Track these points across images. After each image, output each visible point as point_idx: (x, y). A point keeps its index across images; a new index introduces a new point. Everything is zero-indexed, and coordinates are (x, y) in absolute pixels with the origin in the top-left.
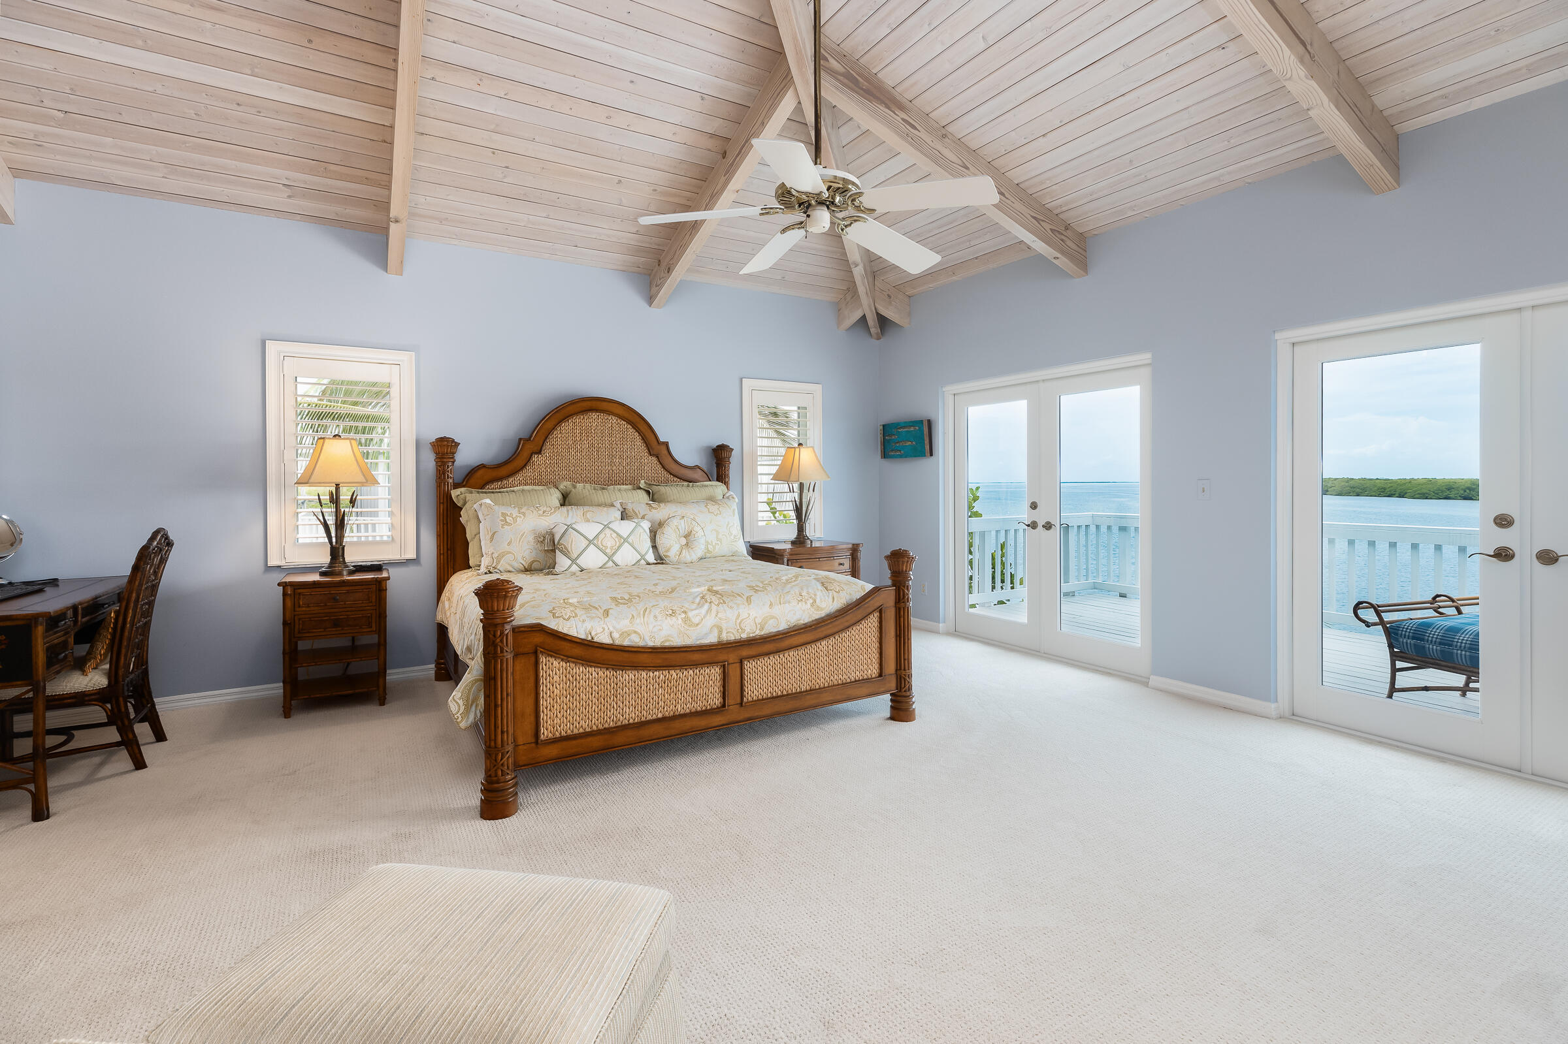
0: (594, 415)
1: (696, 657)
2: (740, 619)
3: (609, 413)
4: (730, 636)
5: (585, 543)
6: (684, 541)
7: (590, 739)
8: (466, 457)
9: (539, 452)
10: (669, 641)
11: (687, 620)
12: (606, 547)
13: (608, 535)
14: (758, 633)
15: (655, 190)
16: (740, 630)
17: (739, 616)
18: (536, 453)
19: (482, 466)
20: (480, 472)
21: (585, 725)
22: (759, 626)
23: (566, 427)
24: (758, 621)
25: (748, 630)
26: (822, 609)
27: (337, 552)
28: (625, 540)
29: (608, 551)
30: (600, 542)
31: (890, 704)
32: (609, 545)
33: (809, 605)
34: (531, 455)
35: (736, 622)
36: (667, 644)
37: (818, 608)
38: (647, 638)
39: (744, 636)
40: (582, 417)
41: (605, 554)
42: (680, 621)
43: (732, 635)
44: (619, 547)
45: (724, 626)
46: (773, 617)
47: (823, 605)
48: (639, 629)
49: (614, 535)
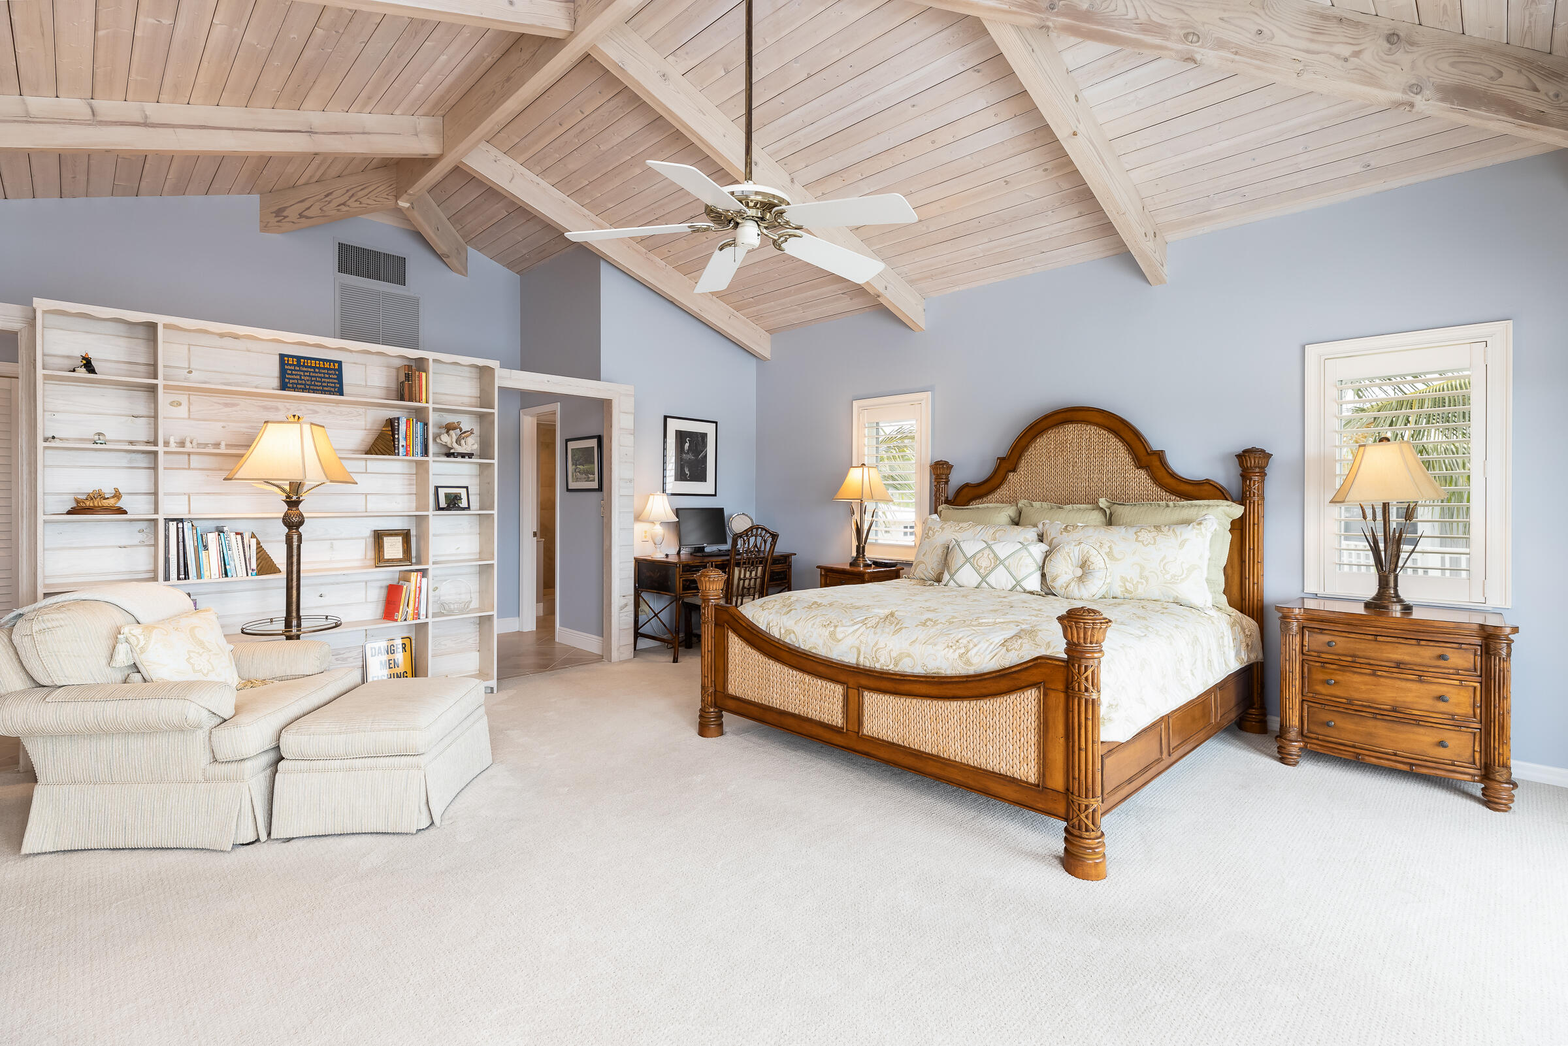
0: (1070, 427)
1: (821, 669)
2: (877, 647)
3: (1088, 422)
4: (866, 662)
5: (963, 560)
6: (1079, 572)
7: (751, 707)
8: (957, 478)
9: (1014, 470)
10: (815, 648)
11: (832, 635)
12: (981, 567)
13: (985, 555)
14: (891, 668)
15: (1046, 170)
16: (875, 659)
17: (876, 643)
18: (1011, 471)
19: (967, 485)
20: (966, 490)
21: (750, 695)
22: (893, 661)
23: (1041, 442)
24: (894, 654)
25: (882, 661)
26: (971, 664)
27: (861, 550)
28: (1002, 562)
29: (982, 571)
30: (975, 561)
31: (1064, 835)
32: (984, 565)
33: (956, 655)
34: (1007, 473)
35: (872, 649)
36: (813, 651)
37: (968, 663)
38: (801, 640)
39: (878, 666)
40: (1057, 431)
41: (979, 574)
42: (827, 634)
43: (867, 661)
44: (993, 569)
45: (863, 649)
46: (909, 655)
47: (975, 660)
48: (796, 629)
49: (992, 556)
